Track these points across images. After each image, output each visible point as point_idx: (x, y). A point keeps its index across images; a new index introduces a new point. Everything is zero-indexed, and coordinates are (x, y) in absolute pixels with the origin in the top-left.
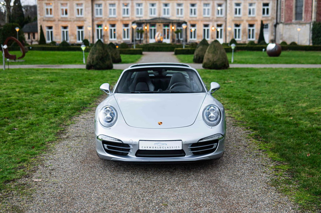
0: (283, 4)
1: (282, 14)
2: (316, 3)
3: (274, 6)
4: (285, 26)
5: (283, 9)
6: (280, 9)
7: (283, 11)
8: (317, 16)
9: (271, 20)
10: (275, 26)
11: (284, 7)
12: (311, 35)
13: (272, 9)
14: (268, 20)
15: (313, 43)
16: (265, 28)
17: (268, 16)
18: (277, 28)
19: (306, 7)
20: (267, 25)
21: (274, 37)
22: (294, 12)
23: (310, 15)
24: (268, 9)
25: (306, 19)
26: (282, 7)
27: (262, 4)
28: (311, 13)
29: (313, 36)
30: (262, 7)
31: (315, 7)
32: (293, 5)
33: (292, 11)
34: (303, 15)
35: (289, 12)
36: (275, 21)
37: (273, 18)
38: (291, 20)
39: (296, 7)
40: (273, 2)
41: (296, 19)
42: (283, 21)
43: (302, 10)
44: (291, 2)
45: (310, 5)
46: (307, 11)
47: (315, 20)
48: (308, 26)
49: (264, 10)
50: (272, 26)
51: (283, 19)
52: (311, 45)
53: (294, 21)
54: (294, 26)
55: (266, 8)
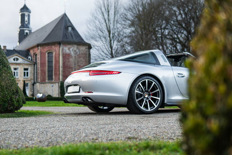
0: (39, 69)
1: (38, 76)
2: (62, 69)
3: (32, 71)
4: (40, 84)
5: (39, 72)
6: (37, 72)
7: (39, 74)
8: (63, 77)
9: (30, 80)
10: (33, 85)
11: (39, 71)
12: (60, 90)
13: (31, 72)
14: (28, 81)
15: (61, 96)
16: (26, 86)
17: (27, 77)
18: (35, 86)
19: (55, 72)
20: (27, 84)
21: (33, 93)
22: (47, 75)
23: (58, 77)
24: (27, 73)
25: (56, 80)
26: (38, 71)
27: (23, 69)
28: (59, 75)
29: (61, 91)
30: (23, 71)
31: (61, 71)
32: (46, 70)
33: (45, 74)
34: (54, 77)
35: (43, 75)
36: (33, 81)
37: (31, 79)
38: (45, 81)
39: (48, 71)
40: (31, 68)
41: (49, 80)
42: (39, 81)
43: (52, 74)
44: (44, 68)
45: (57, 70)
46: (56, 74)
47: (62, 80)
48: (57, 84)
49: (25, 73)
50: (31, 85)
51: (39, 80)
52: (60, 97)
53: (47, 81)
54: (48, 84)
55: (26, 71)
